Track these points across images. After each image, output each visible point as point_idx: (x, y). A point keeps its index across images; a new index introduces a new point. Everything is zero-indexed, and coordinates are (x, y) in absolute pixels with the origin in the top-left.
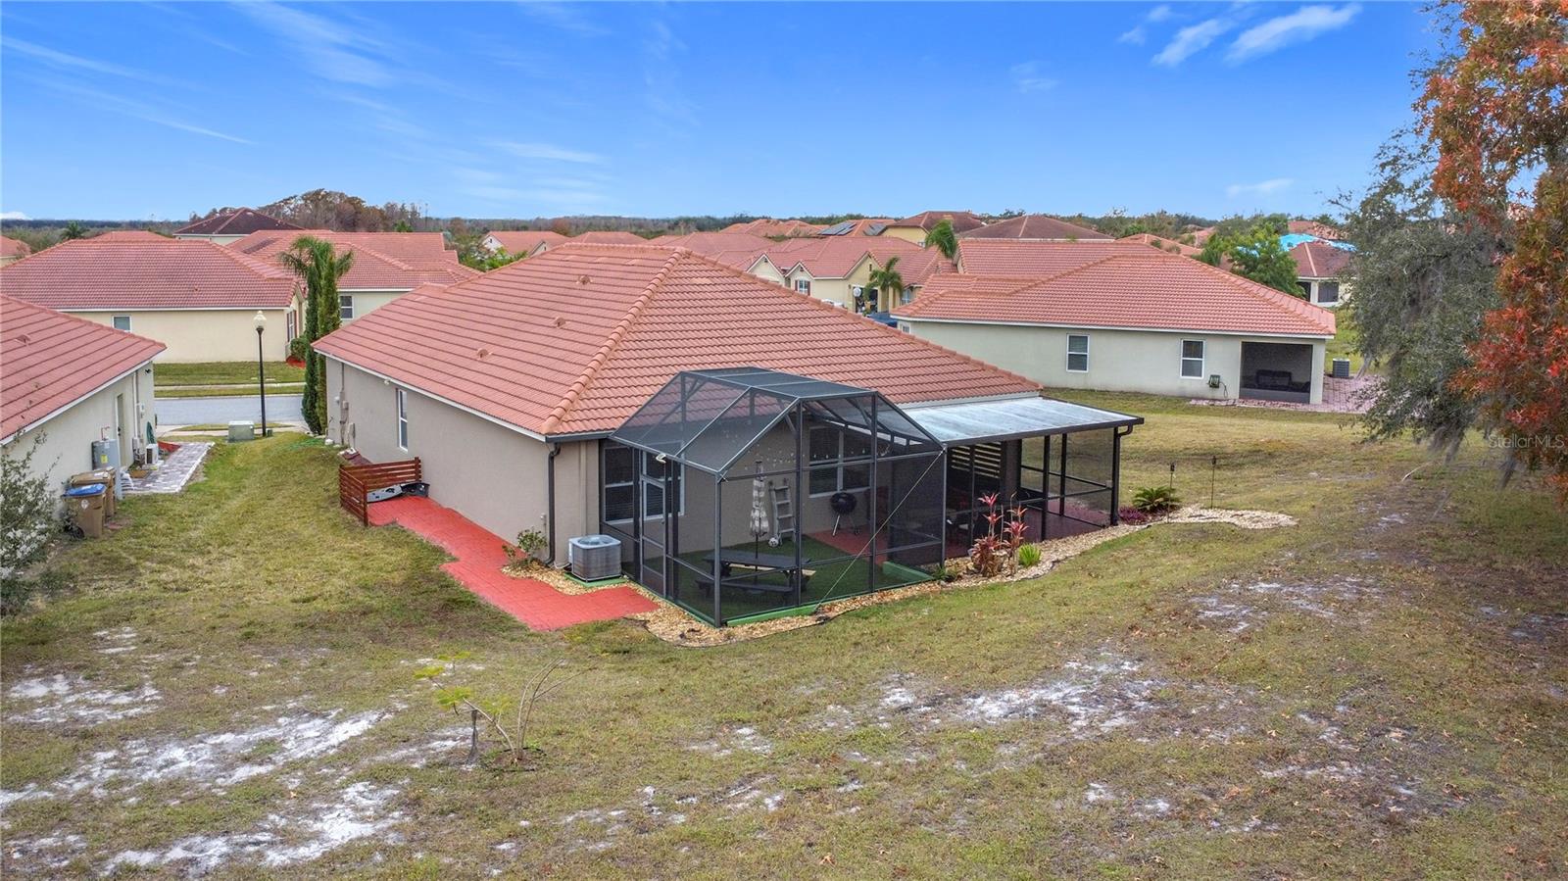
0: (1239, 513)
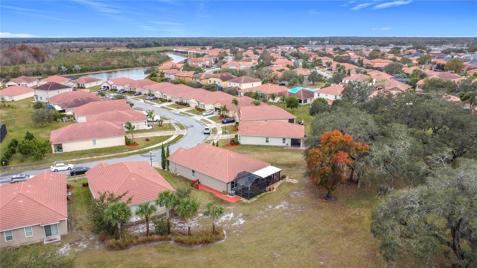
0: (292, 180)
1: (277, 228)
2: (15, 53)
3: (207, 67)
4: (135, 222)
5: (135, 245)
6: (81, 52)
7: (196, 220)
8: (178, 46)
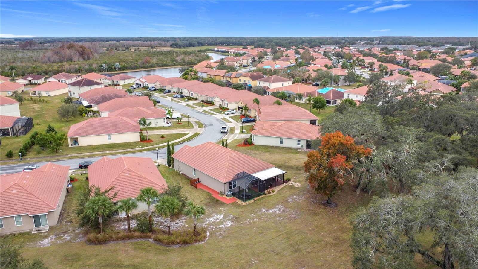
0: (296, 183)
1: (263, 233)
2: (63, 51)
3: (244, 66)
4: (124, 218)
5: (114, 241)
6: (127, 51)
7: (185, 219)
8: (221, 45)
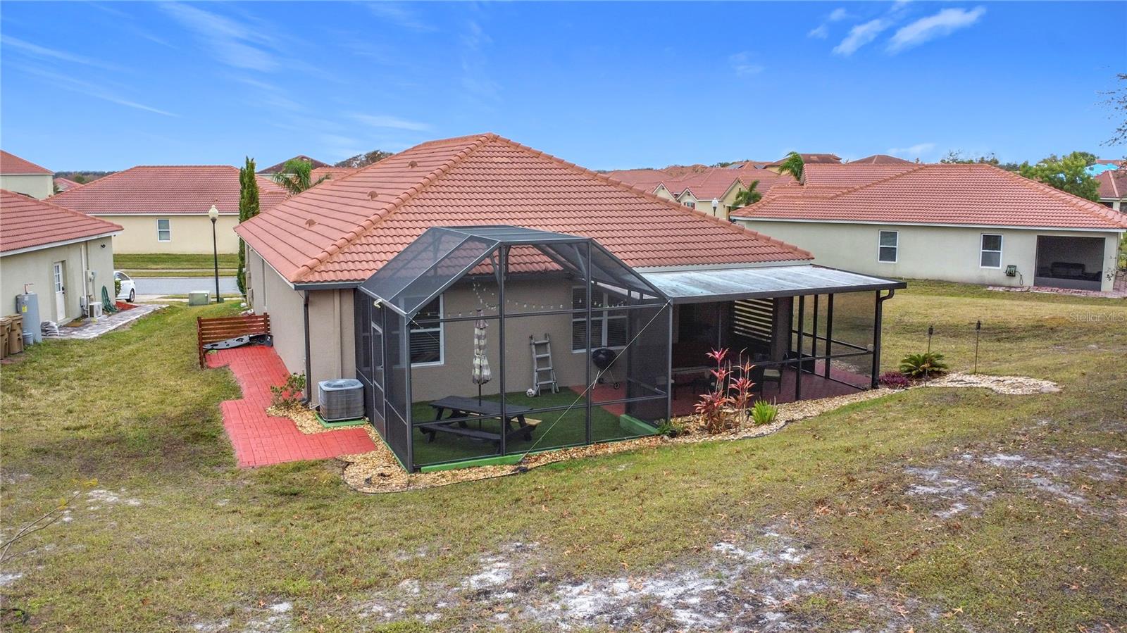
0: (1001, 379)
